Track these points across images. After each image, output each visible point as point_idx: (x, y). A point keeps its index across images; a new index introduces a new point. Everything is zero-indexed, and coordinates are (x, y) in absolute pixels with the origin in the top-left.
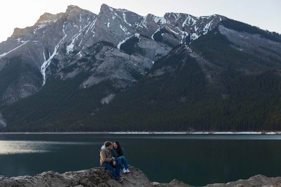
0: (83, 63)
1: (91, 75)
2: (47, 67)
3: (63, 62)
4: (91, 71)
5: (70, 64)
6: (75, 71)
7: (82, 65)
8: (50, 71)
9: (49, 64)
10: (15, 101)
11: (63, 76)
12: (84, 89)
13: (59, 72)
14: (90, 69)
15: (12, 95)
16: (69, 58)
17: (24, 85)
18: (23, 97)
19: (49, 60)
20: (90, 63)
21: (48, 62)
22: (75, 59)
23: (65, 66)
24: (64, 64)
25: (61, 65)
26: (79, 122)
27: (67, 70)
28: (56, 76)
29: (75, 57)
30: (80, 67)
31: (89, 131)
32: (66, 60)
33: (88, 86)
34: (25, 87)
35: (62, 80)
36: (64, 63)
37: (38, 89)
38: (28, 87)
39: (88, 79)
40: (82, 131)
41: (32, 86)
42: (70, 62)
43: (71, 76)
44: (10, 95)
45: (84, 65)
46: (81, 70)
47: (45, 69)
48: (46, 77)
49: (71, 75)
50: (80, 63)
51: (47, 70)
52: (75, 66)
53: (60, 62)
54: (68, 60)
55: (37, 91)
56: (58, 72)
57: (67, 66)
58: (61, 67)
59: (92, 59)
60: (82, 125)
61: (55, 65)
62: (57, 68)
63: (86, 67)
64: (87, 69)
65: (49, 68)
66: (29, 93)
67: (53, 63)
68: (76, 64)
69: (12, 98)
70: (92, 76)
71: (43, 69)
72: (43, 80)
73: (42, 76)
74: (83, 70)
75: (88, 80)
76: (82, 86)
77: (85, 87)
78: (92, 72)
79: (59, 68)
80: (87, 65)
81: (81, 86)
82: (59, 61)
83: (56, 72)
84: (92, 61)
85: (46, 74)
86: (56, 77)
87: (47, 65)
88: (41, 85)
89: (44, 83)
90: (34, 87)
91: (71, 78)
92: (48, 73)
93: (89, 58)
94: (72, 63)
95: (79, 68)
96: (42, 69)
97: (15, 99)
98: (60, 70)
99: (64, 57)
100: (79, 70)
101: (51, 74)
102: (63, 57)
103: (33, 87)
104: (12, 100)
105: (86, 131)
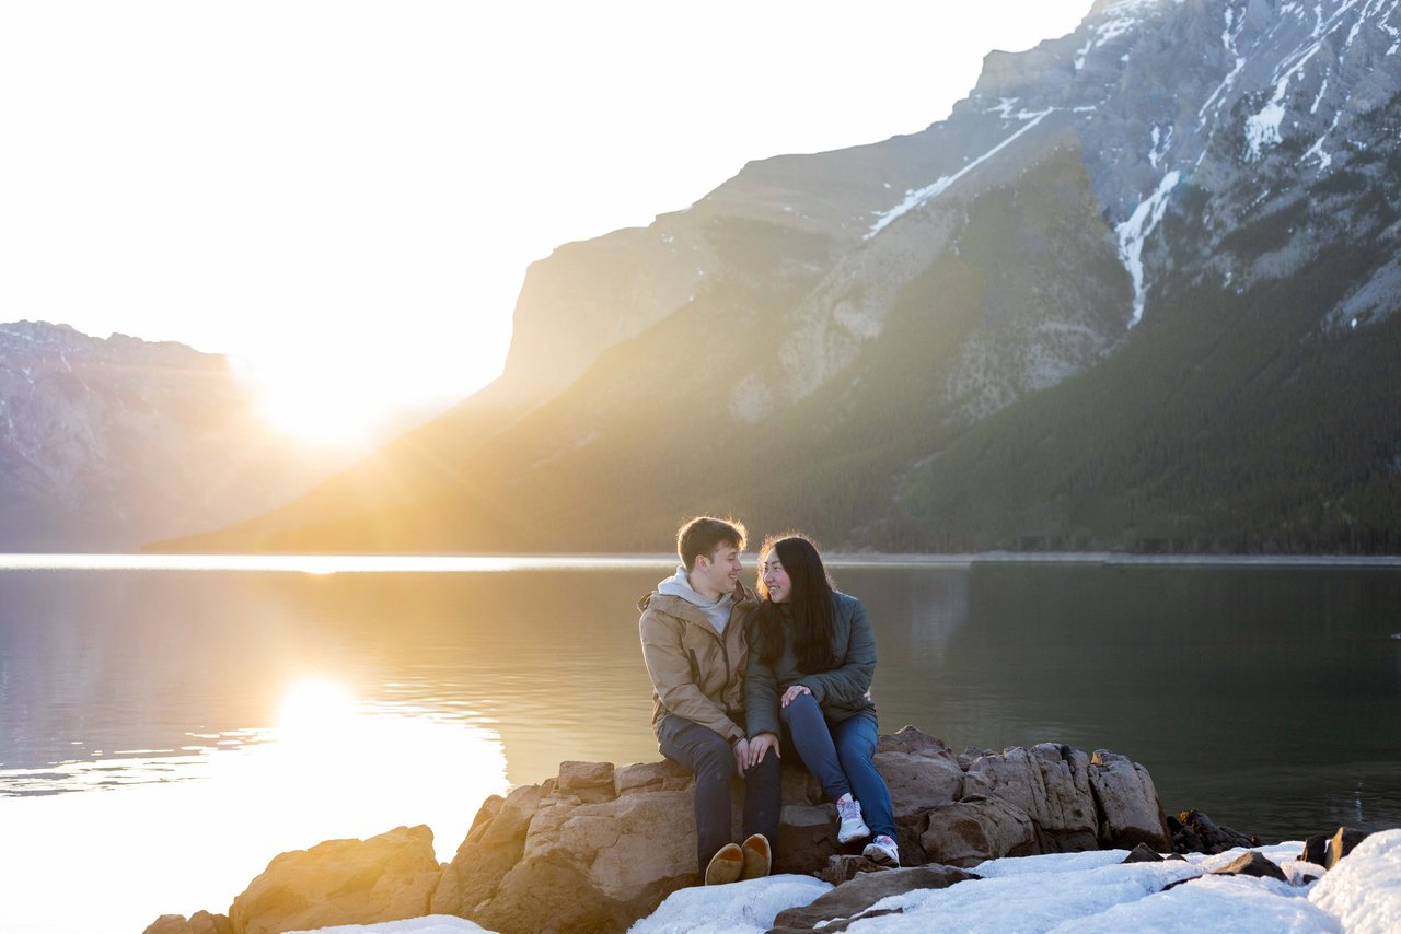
0: (1338, 199)
1: (1385, 262)
2: (1148, 232)
3: (1234, 199)
4: (1382, 237)
5: (1270, 209)
6: (1295, 241)
7: (1336, 209)
8: (1164, 249)
9: (1158, 216)
10: (1000, 407)
11: (1235, 271)
12: (1350, 335)
13: (1215, 252)
14: (1380, 230)
15: (985, 374)
16: (1262, 178)
17: (1044, 328)
18: (1039, 385)
19: (1157, 196)
20: (1378, 194)
21: (1152, 205)
22: (1291, 182)
23: (1241, 219)
24: (1237, 212)
25: (1223, 216)
26: (1327, 504)
27: (1256, 238)
28: (1197, 273)
29: (1296, 170)
30: (1324, 221)
31: (1387, 552)
32: (1245, 190)
33: (1373, 319)
34: (1046, 336)
35: (1230, 291)
36: (1238, 206)
37: (1108, 344)
38: (1058, 334)
39: (1368, 279)
40: (1351, 552)
41: (1082, 328)
42: (1267, 199)
43: (1276, 272)
44: (980, 377)
45: (1345, 206)
46: (1330, 236)
47: (1139, 244)
48: (1145, 280)
49: (1277, 264)
50: (1321, 201)
51: (1149, 246)
52: (1296, 215)
53: (1216, 203)
54: (1258, 190)
55: (1106, 353)
56: (1207, 251)
57: (1255, 217)
58: (1219, 225)
59: (1385, 177)
60: (1347, 517)
61: (1189, 219)
62: (1198, 231)
63: (1356, 218)
64: (1363, 227)
65: (1161, 239)
66: (1065, 365)
67: (1179, 211)
68: (1302, 204)
69: (986, 391)
70: (1393, 264)
71: (1129, 241)
72: (1130, 295)
73: (1127, 277)
74: (1341, 234)
75: (1371, 286)
76: (1336, 319)
77: (1354, 323)
78: (1387, 241)
79: (1209, 235)
80: (1361, 210)
81: (1330, 317)
82: (1207, 196)
83: (1197, 251)
84: (1388, 185)
85: (1147, 269)
86: (1198, 279)
87: (1148, 220)
88: (1123, 324)
89: (1138, 311)
90: (1089, 331)
91: (1275, 281)
92: (1155, 263)
93: (1370, 170)
94: (1281, 202)
95: (1319, 225)
96: (1122, 242)
97: (1004, 394)
98: (1215, 241)
99: (1234, 177)
100: (1317, 238)
101: (1170, 264)
102: (1228, 174)
103: (1085, 335)
104: (987, 400)
105: (1370, 551)
